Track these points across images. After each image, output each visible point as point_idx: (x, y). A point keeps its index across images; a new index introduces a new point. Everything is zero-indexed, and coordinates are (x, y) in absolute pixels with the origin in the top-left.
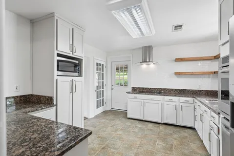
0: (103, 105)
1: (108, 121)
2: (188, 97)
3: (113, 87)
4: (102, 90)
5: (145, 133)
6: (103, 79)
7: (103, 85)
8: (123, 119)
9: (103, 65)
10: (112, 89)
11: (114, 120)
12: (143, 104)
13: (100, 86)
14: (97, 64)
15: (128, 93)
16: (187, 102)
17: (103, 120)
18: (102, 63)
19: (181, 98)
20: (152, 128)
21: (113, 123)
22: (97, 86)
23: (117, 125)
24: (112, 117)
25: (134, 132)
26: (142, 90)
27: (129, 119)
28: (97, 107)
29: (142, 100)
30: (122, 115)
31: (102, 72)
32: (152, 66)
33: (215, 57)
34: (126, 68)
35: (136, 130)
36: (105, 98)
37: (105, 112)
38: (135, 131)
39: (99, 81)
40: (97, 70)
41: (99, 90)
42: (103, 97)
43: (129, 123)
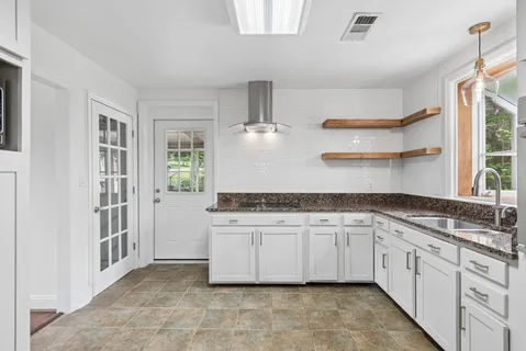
0: (125, 254)
1: (147, 311)
2: (361, 211)
3: (157, 195)
4: (120, 205)
5: (274, 328)
6: (124, 171)
7: (124, 192)
8: (197, 290)
9: (123, 126)
10: (157, 201)
11: (167, 299)
12: (256, 240)
13: (115, 196)
14: (103, 120)
15: (211, 210)
16: (360, 224)
17: (129, 311)
18: (120, 118)
19: (346, 215)
20: (283, 307)
21: (164, 312)
22: (103, 196)
23: (181, 317)
24: (157, 291)
25: (241, 333)
26: (245, 200)
27: (215, 285)
28: (104, 265)
29: (253, 229)
30: (190, 279)
31: (119, 148)
32: (270, 135)
33: (402, 121)
34: (200, 144)
35: (246, 324)
36: (131, 231)
37: (133, 277)
38: (242, 328)
39: (110, 176)
40: (103, 140)
41: (110, 207)
42: (124, 227)
43: (216, 302)
